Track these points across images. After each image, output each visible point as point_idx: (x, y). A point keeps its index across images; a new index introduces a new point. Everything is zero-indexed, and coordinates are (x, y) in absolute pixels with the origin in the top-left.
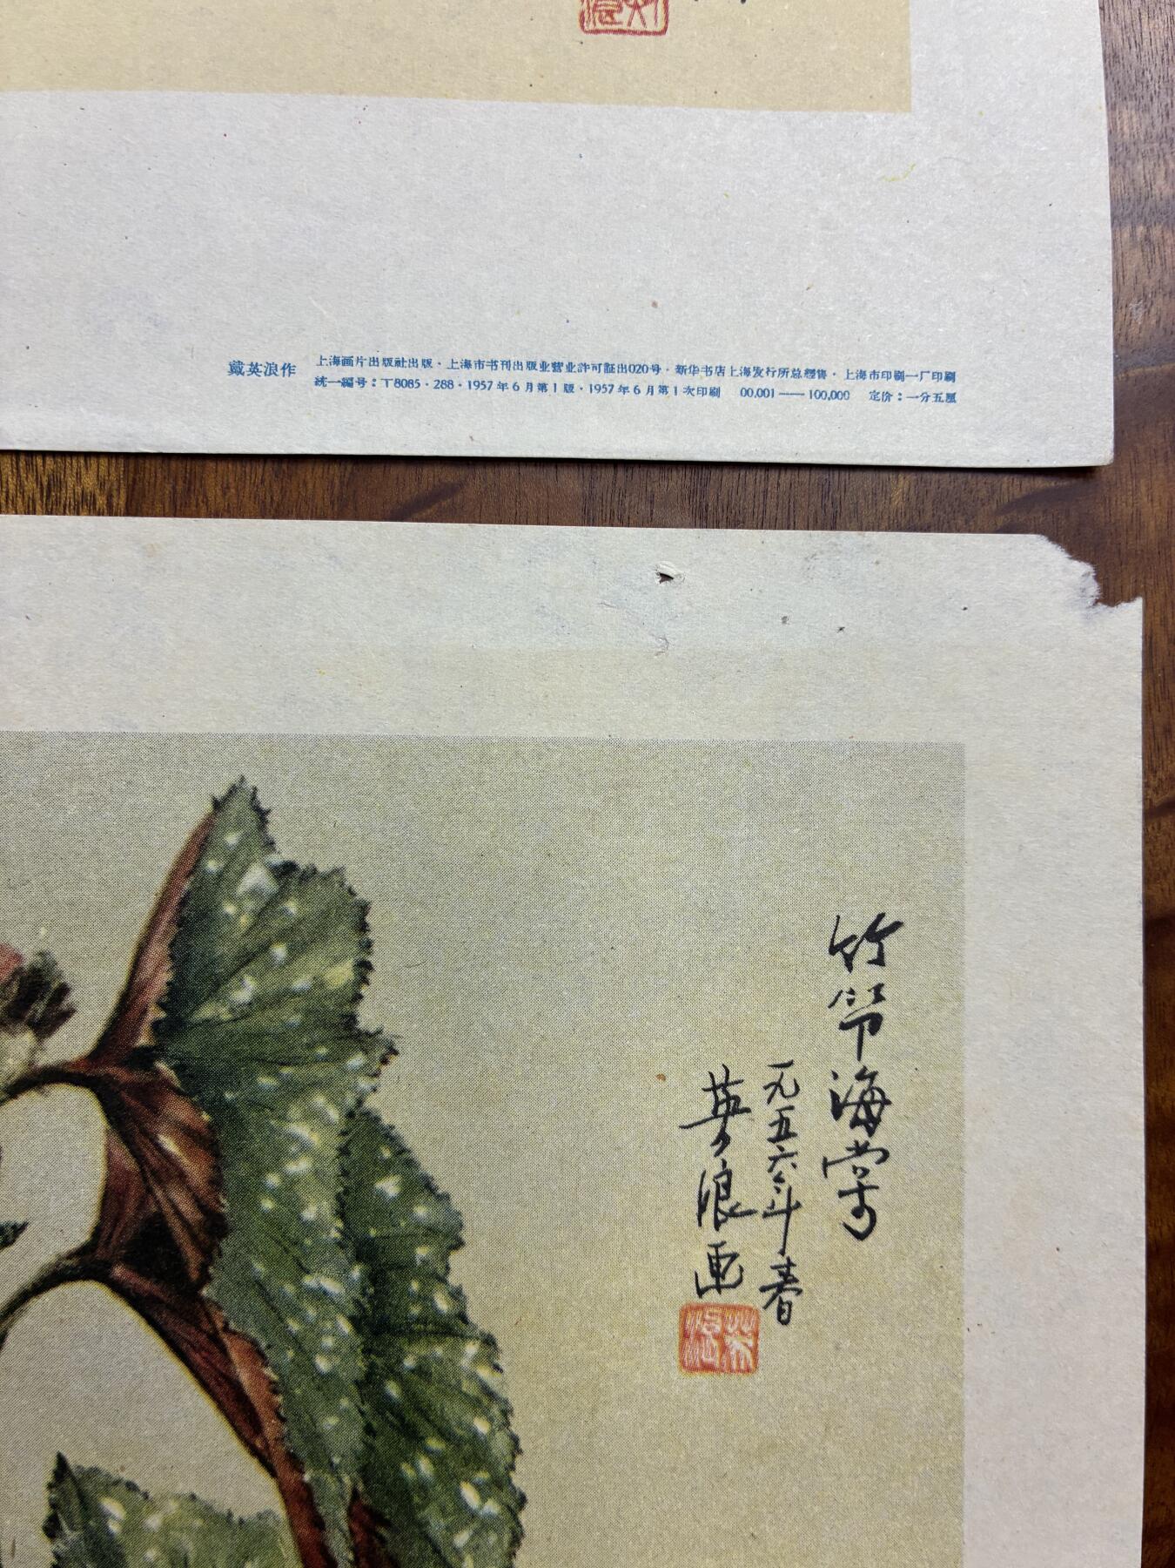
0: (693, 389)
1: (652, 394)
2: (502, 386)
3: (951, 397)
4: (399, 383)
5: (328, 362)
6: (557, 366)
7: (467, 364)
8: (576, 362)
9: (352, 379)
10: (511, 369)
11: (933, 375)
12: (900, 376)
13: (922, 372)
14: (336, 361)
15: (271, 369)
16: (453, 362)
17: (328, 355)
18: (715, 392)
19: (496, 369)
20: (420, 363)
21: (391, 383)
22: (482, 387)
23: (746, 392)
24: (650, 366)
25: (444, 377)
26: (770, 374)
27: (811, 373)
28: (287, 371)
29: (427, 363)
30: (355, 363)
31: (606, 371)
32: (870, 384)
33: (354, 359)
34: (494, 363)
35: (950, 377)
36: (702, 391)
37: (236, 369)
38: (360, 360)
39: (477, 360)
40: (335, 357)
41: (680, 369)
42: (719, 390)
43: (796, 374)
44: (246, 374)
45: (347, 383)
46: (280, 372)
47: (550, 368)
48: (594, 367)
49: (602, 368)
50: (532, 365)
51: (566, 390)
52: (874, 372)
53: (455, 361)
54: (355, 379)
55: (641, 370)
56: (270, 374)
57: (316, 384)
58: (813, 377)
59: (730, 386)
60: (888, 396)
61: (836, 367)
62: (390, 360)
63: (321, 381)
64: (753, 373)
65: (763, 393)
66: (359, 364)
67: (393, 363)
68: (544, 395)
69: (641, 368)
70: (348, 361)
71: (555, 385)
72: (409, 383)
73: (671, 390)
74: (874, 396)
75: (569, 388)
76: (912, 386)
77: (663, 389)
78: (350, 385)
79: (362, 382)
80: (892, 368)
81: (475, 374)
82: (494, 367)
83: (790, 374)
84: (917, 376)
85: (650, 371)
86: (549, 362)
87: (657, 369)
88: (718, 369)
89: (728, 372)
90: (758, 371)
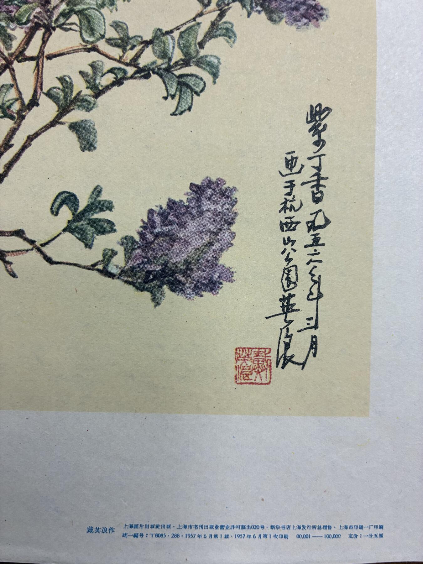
0: (277, 535)
1: (261, 538)
2: (200, 536)
3: (381, 536)
4: (157, 535)
5: (128, 527)
6: (222, 527)
7: (185, 527)
8: (230, 525)
9: (138, 534)
10: (203, 528)
11: (375, 526)
12: (361, 527)
13: (370, 526)
14: (131, 526)
15: (105, 530)
16: (179, 526)
17: (128, 524)
18: (286, 537)
19: (197, 529)
20: (166, 526)
21: (154, 536)
22: (191, 536)
23: (299, 536)
24: (260, 526)
25: (176, 532)
26: (309, 528)
27: (325, 527)
28: (111, 531)
29: (169, 527)
30: (139, 527)
31: (242, 529)
32: (349, 531)
33: (139, 525)
34: (196, 526)
35: (381, 527)
36: (281, 536)
37: (90, 530)
38: (141, 526)
39: (189, 525)
40: (131, 524)
41: (272, 527)
42: (288, 536)
43: (319, 528)
44: (94, 532)
45: (136, 536)
46: (108, 531)
47: (219, 528)
48: (237, 527)
49: (241, 527)
50: (212, 527)
51: (225, 537)
52: (351, 526)
53: (180, 525)
54: (139, 534)
55: (256, 528)
56: (104, 533)
57: (123, 536)
58: (326, 529)
59: (292, 533)
60: (356, 536)
61: (336, 524)
62: (154, 526)
63: (125, 535)
64: (302, 528)
65: (306, 537)
66: (141, 527)
67: (155, 527)
68: (216, 540)
69: (256, 527)
70: (136, 527)
71: (221, 535)
72: (161, 536)
73: (268, 536)
74: (351, 536)
75: (227, 537)
76: (365, 532)
77: (265, 536)
78: (137, 537)
79: (142, 535)
80: (358, 524)
81: (189, 531)
82: (196, 528)
83: (317, 528)
84: (368, 527)
85: (260, 528)
86: (219, 525)
87: (263, 527)
88: (288, 527)
89: (291, 528)
90: (304, 527)
